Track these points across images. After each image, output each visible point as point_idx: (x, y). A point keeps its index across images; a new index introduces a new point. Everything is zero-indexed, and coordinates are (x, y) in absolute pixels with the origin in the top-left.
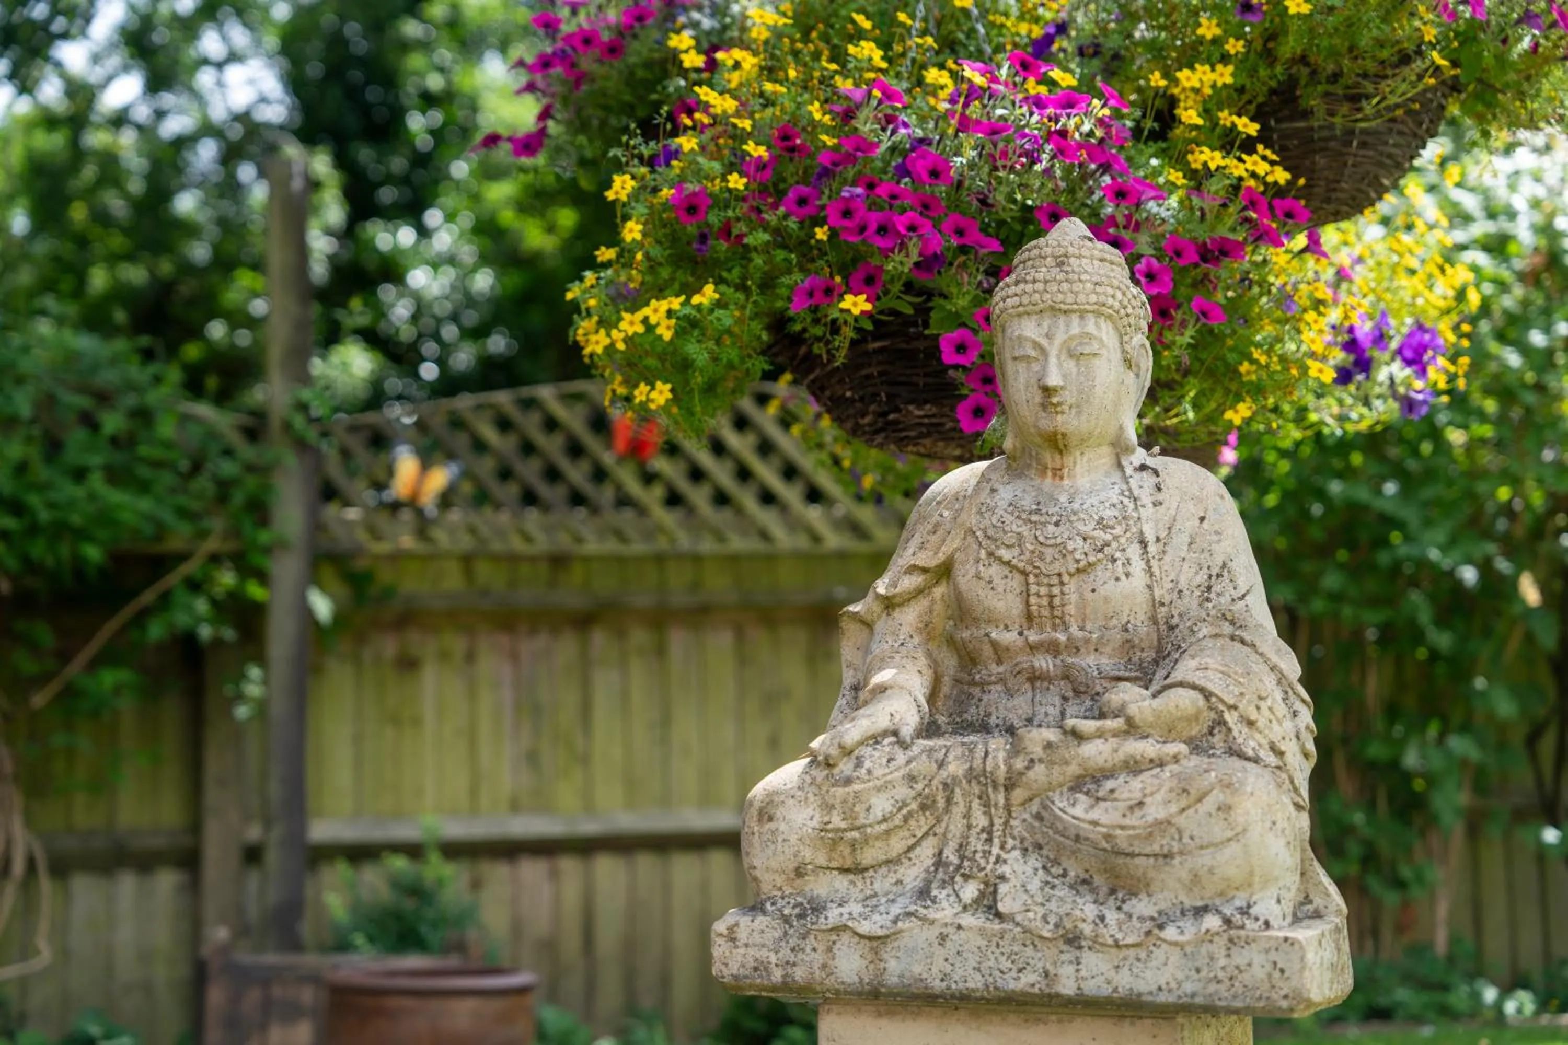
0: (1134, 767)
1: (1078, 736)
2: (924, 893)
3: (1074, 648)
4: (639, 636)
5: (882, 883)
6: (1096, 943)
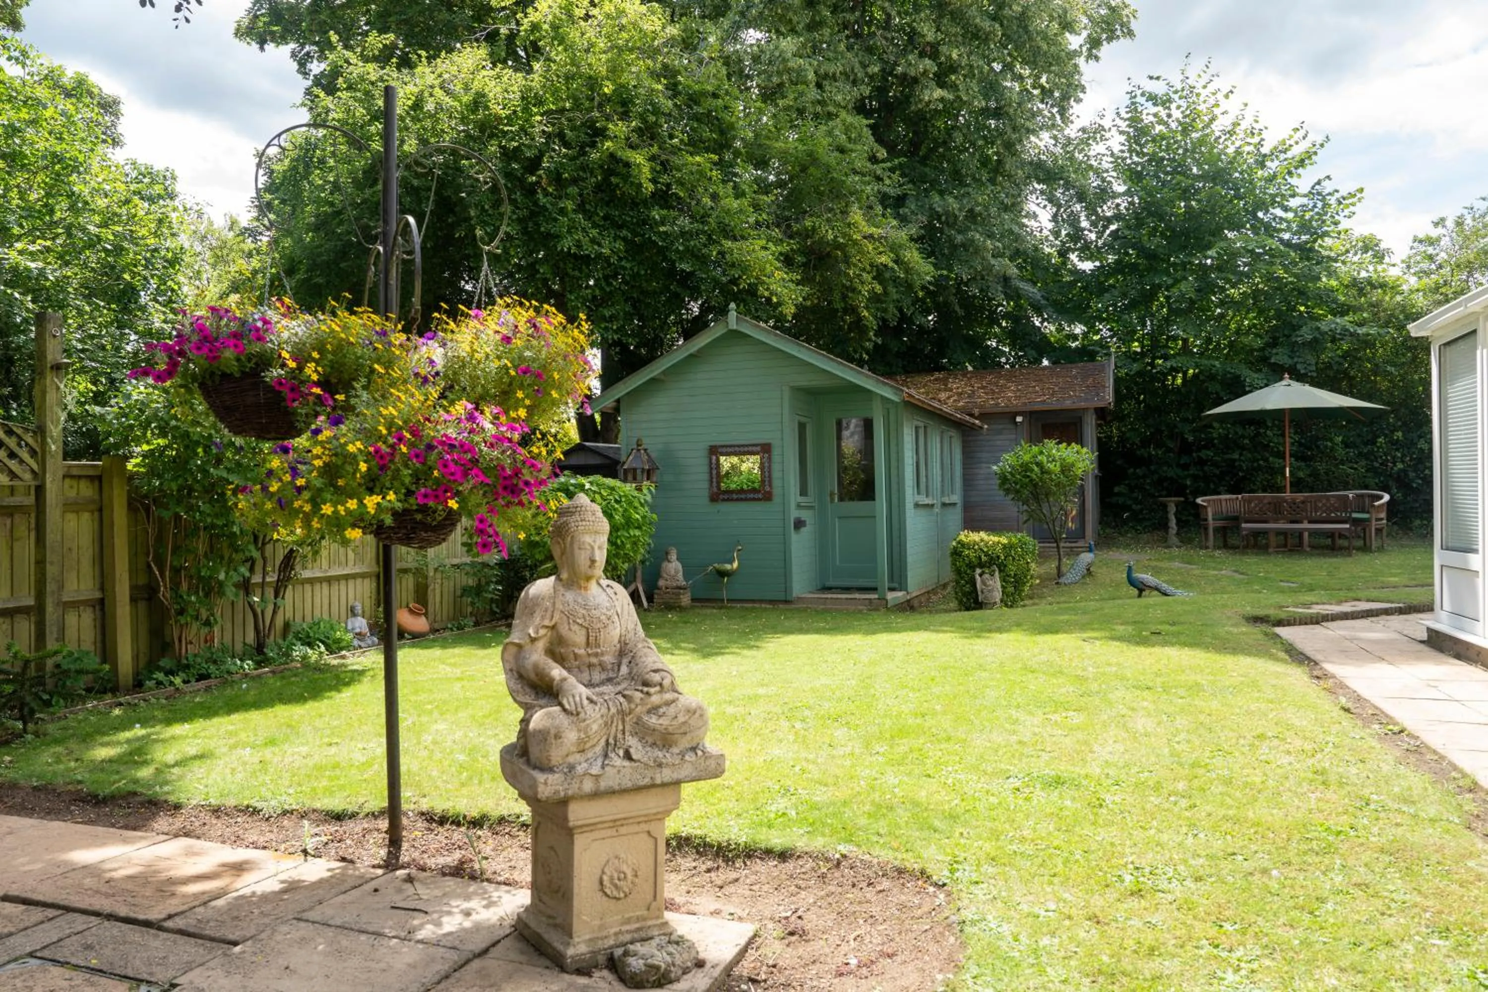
5: (590, 754)
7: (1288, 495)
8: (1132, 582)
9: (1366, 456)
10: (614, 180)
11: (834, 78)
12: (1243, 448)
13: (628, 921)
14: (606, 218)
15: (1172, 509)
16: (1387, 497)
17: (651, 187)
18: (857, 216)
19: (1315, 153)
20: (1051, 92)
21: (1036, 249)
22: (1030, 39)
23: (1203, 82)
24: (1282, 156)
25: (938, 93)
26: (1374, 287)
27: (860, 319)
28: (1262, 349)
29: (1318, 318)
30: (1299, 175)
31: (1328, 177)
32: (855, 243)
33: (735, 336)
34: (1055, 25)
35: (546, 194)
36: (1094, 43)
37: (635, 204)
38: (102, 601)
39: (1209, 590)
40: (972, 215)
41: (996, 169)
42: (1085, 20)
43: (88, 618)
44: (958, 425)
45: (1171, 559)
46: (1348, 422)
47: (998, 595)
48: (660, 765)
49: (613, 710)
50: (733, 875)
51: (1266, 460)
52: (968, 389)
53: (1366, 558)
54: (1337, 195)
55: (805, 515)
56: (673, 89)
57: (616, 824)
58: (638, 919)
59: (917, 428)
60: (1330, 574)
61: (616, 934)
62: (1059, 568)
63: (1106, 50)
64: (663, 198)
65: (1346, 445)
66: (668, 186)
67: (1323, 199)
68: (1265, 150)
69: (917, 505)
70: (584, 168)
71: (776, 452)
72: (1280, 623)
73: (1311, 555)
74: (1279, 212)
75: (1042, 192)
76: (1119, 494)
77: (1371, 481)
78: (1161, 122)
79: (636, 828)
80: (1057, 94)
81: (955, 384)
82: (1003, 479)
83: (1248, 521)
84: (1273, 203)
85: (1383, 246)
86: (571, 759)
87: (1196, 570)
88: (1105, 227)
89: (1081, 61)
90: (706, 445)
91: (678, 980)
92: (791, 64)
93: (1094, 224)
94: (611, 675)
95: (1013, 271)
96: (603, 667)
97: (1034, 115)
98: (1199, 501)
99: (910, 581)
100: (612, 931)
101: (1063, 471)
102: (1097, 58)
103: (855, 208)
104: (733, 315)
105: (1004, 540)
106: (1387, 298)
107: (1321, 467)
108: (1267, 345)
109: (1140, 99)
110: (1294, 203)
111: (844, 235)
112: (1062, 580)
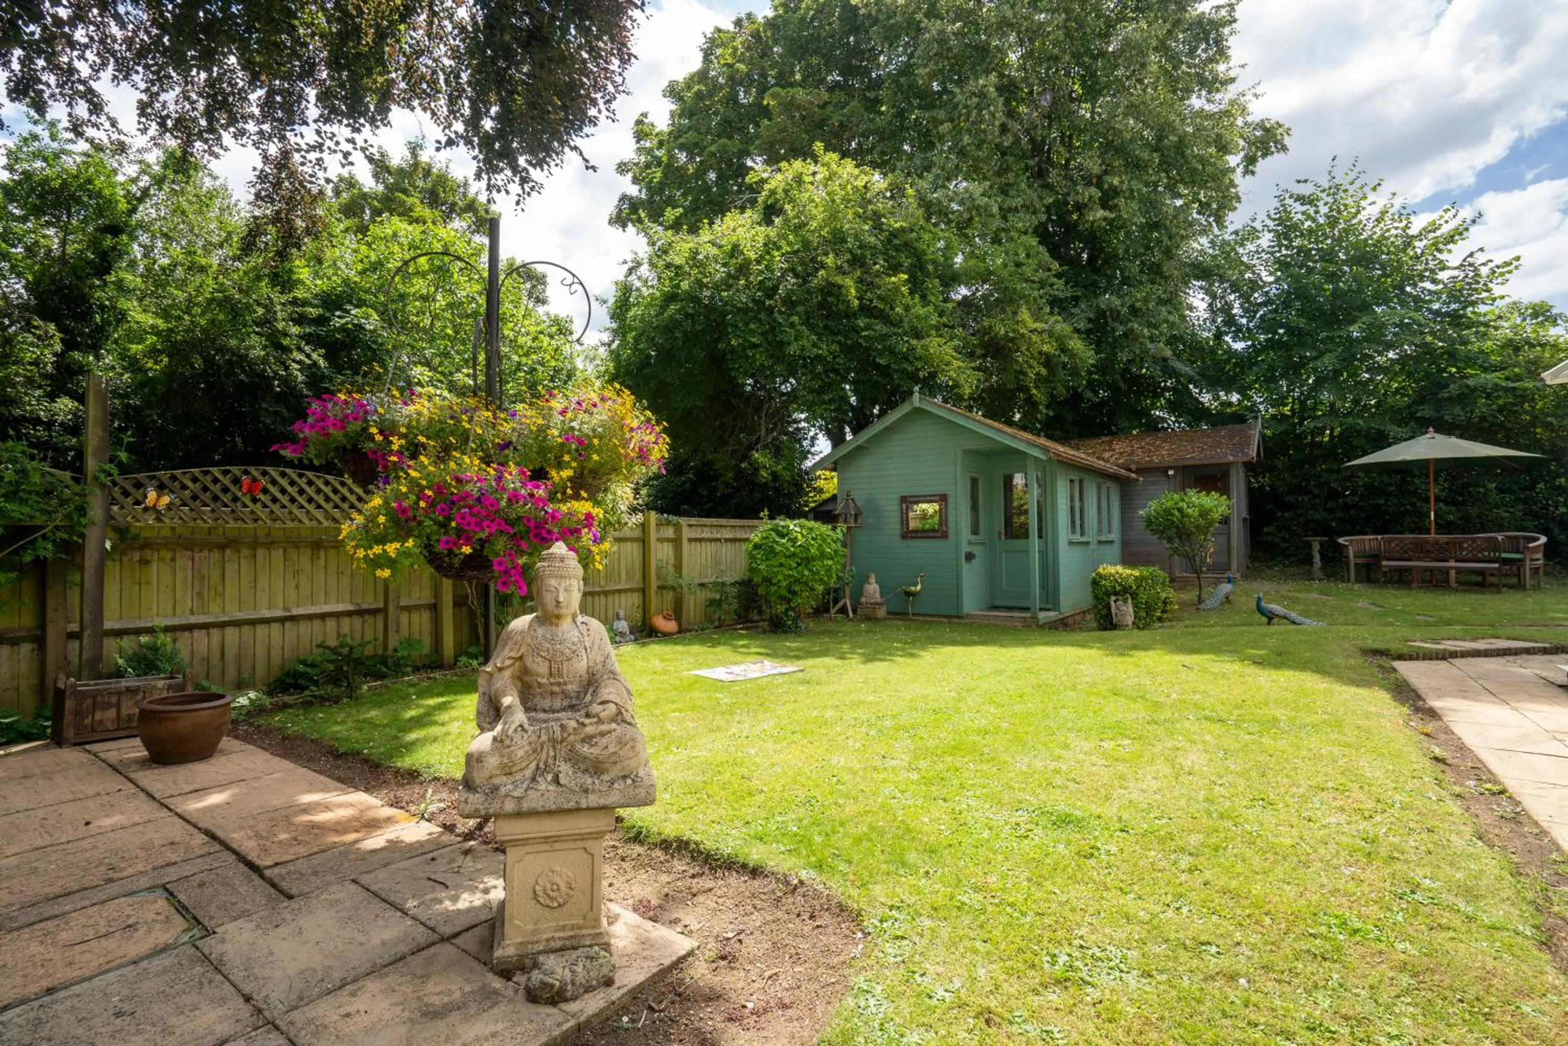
0: (602, 734)
1: (583, 725)
2: (533, 779)
3: (565, 684)
4: (245, 552)
5: (518, 777)
6: (593, 791)
7: (1433, 536)
8: (1260, 610)
9: (1524, 501)
10: (830, 299)
11: (1016, 210)
12: (1389, 494)
13: (563, 928)
14: (825, 327)
15: (1316, 547)
16: (1543, 539)
17: (856, 302)
18: (1025, 315)
19: (1467, 229)
20: (1208, 205)
21: (1194, 335)
22: (1187, 162)
23: (1350, 179)
24: (1431, 235)
25: (1100, 213)
26: (1532, 346)
27: (1031, 396)
28: (1409, 407)
29: (1467, 377)
30: (1450, 251)
31: (1481, 250)
32: (1022, 335)
33: (919, 412)
34: (1212, 150)
35: (780, 312)
36: (1250, 161)
37: (848, 316)
38: (435, 605)
39: (1341, 619)
40: (1134, 311)
41: (1155, 272)
42: (1241, 143)
43: (426, 616)
44: (1115, 478)
45: (1310, 591)
46: (1503, 470)
47: (1130, 619)
48: (586, 791)
49: (544, 738)
50: (711, 884)
51: (1414, 505)
52: (1129, 449)
53: (1518, 596)
54: (1491, 265)
55: (975, 550)
56: (878, 227)
57: (546, 840)
58: (573, 927)
59: (1072, 481)
60: (1474, 610)
61: (547, 940)
62: (1199, 597)
63: (1262, 165)
64: (867, 310)
65: (1501, 490)
66: (871, 301)
67: (1476, 269)
68: (1411, 232)
69: (1071, 543)
70: (809, 292)
71: (951, 500)
72: (1401, 657)
73: (1456, 590)
74: (1428, 285)
75: (1201, 288)
76: (1268, 534)
77: (1530, 524)
78: (1309, 217)
79: (572, 845)
80: (1214, 206)
81: (1118, 446)
82: (1149, 522)
83: (1389, 559)
84: (1422, 278)
85: (1554, 311)
86: (497, 781)
87: (1332, 601)
88: (1256, 312)
89: (1238, 177)
90: (897, 496)
91: (574, 998)
92: (978, 202)
93: (1246, 311)
94: (574, 702)
95: (1168, 353)
96: (565, 695)
97: (1191, 225)
98: (1341, 540)
99: (1062, 604)
100: (545, 937)
101: (1201, 515)
102: (1253, 173)
103: (1024, 309)
104: (916, 396)
105: (1136, 573)
106: (1547, 355)
107: (1473, 511)
108: (1415, 403)
109: (1289, 201)
110: (1443, 276)
111: (1014, 331)
112: (1203, 606)
